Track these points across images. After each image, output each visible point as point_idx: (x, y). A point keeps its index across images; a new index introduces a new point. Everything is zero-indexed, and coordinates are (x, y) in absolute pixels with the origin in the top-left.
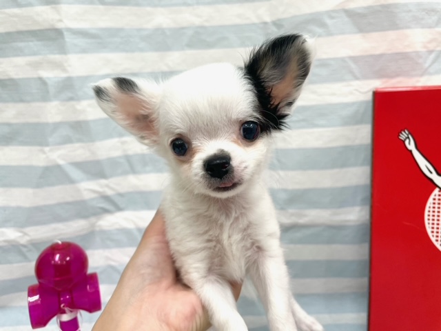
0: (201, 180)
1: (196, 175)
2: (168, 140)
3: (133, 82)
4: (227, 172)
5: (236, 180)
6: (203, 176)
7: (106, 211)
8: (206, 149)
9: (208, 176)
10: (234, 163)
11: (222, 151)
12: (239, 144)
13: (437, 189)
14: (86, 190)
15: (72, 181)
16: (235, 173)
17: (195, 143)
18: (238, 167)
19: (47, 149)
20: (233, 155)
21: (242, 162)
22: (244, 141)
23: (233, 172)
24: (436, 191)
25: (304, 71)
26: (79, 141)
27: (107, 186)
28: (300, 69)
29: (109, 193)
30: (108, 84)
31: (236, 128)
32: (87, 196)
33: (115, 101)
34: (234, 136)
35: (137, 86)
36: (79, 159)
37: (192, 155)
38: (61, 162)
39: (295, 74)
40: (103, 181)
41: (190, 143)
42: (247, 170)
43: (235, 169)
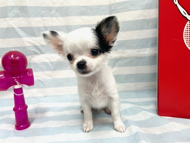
0: (76, 70)
1: (74, 68)
2: (66, 55)
3: (56, 32)
4: (84, 67)
5: (88, 71)
6: (77, 69)
7: (36, 54)
8: (78, 59)
9: (78, 68)
10: (87, 64)
11: (84, 60)
12: (90, 58)
13: (189, 22)
14: (26, 41)
15: (20, 37)
16: (87, 68)
17: (75, 57)
18: (89, 66)
19: (8, 19)
20: (87, 61)
21: (90, 64)
22: (93, 56)
23: (87, 67)
24: (188, 23)
25: (117, 30)
26: (23, 16)
27: (36, 41)
28: (116, 29)
29: (38, 44)
30: (48, 33)
31: (90, 51)
32: (27, 45)
33: (50, 39)
34: (89, 55)
35: (58, 34)
36: (23, 26)
37: (74, 61)
38: (14, 26)
39: (114, 31)
40: (34, 38)
41: (73, 56)
42: (92, 67)
43: (88, 67)
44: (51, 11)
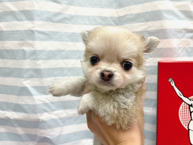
7: (46, 111)
14: (37, 99)
19: (22, 79)
24: (183, 103)
27: (47, 98)
29: (48, 102)
32: (38, 102)
36: (35, 85)
44: (63, 71)
